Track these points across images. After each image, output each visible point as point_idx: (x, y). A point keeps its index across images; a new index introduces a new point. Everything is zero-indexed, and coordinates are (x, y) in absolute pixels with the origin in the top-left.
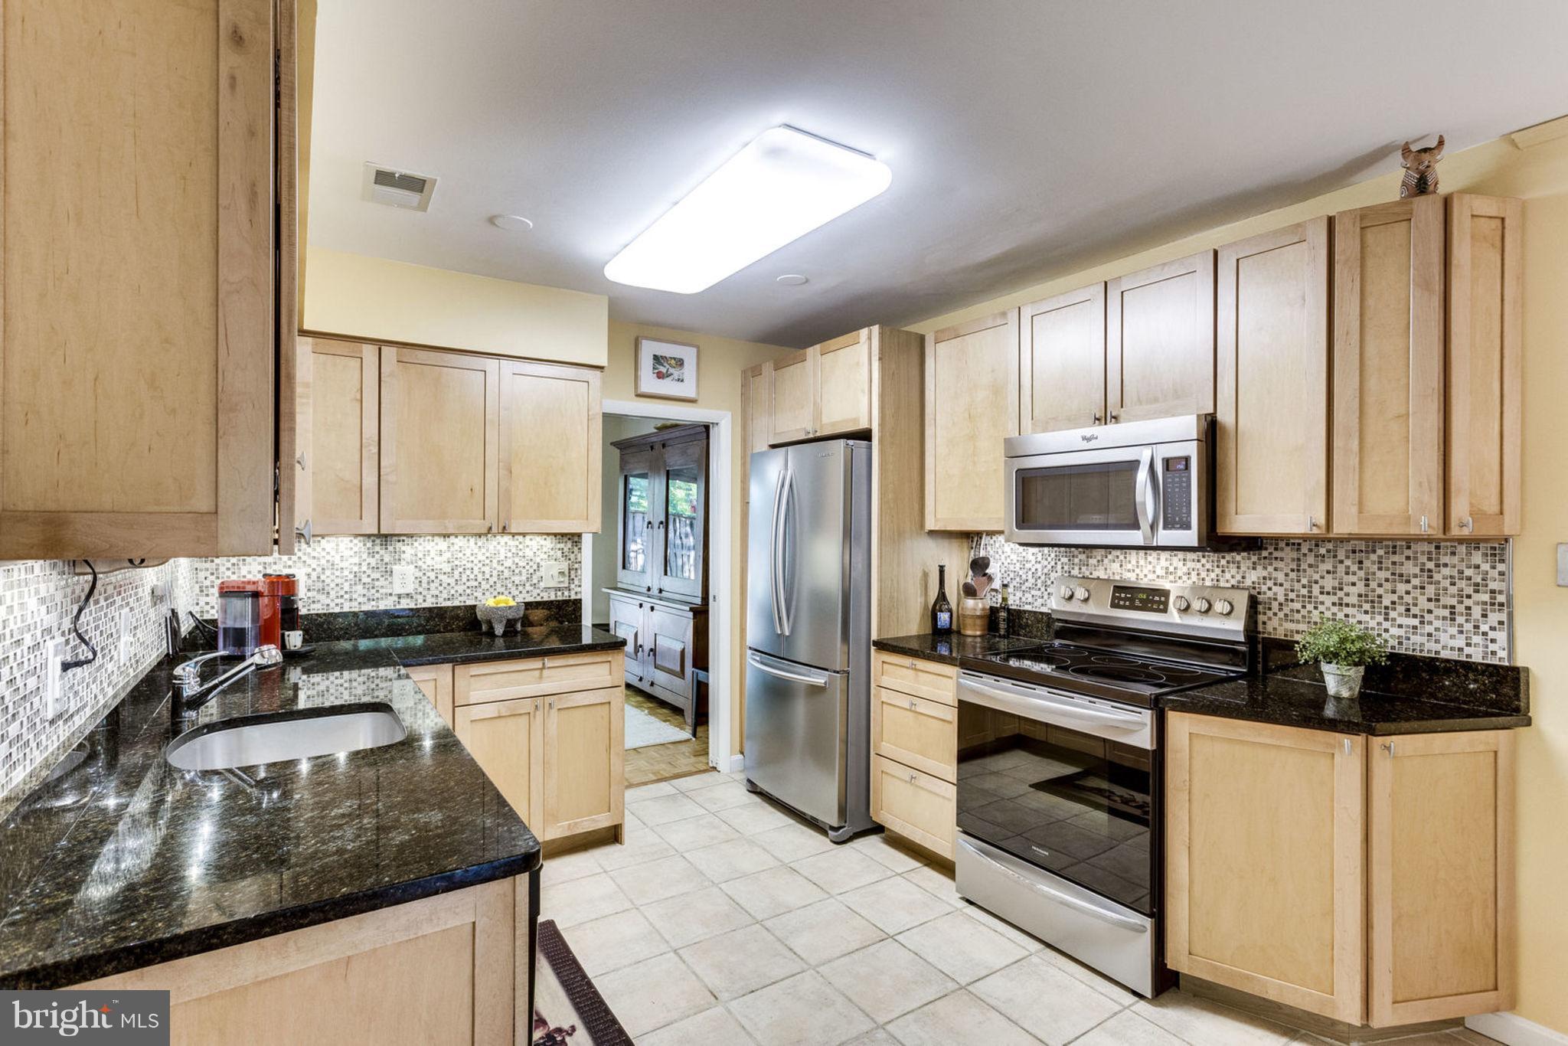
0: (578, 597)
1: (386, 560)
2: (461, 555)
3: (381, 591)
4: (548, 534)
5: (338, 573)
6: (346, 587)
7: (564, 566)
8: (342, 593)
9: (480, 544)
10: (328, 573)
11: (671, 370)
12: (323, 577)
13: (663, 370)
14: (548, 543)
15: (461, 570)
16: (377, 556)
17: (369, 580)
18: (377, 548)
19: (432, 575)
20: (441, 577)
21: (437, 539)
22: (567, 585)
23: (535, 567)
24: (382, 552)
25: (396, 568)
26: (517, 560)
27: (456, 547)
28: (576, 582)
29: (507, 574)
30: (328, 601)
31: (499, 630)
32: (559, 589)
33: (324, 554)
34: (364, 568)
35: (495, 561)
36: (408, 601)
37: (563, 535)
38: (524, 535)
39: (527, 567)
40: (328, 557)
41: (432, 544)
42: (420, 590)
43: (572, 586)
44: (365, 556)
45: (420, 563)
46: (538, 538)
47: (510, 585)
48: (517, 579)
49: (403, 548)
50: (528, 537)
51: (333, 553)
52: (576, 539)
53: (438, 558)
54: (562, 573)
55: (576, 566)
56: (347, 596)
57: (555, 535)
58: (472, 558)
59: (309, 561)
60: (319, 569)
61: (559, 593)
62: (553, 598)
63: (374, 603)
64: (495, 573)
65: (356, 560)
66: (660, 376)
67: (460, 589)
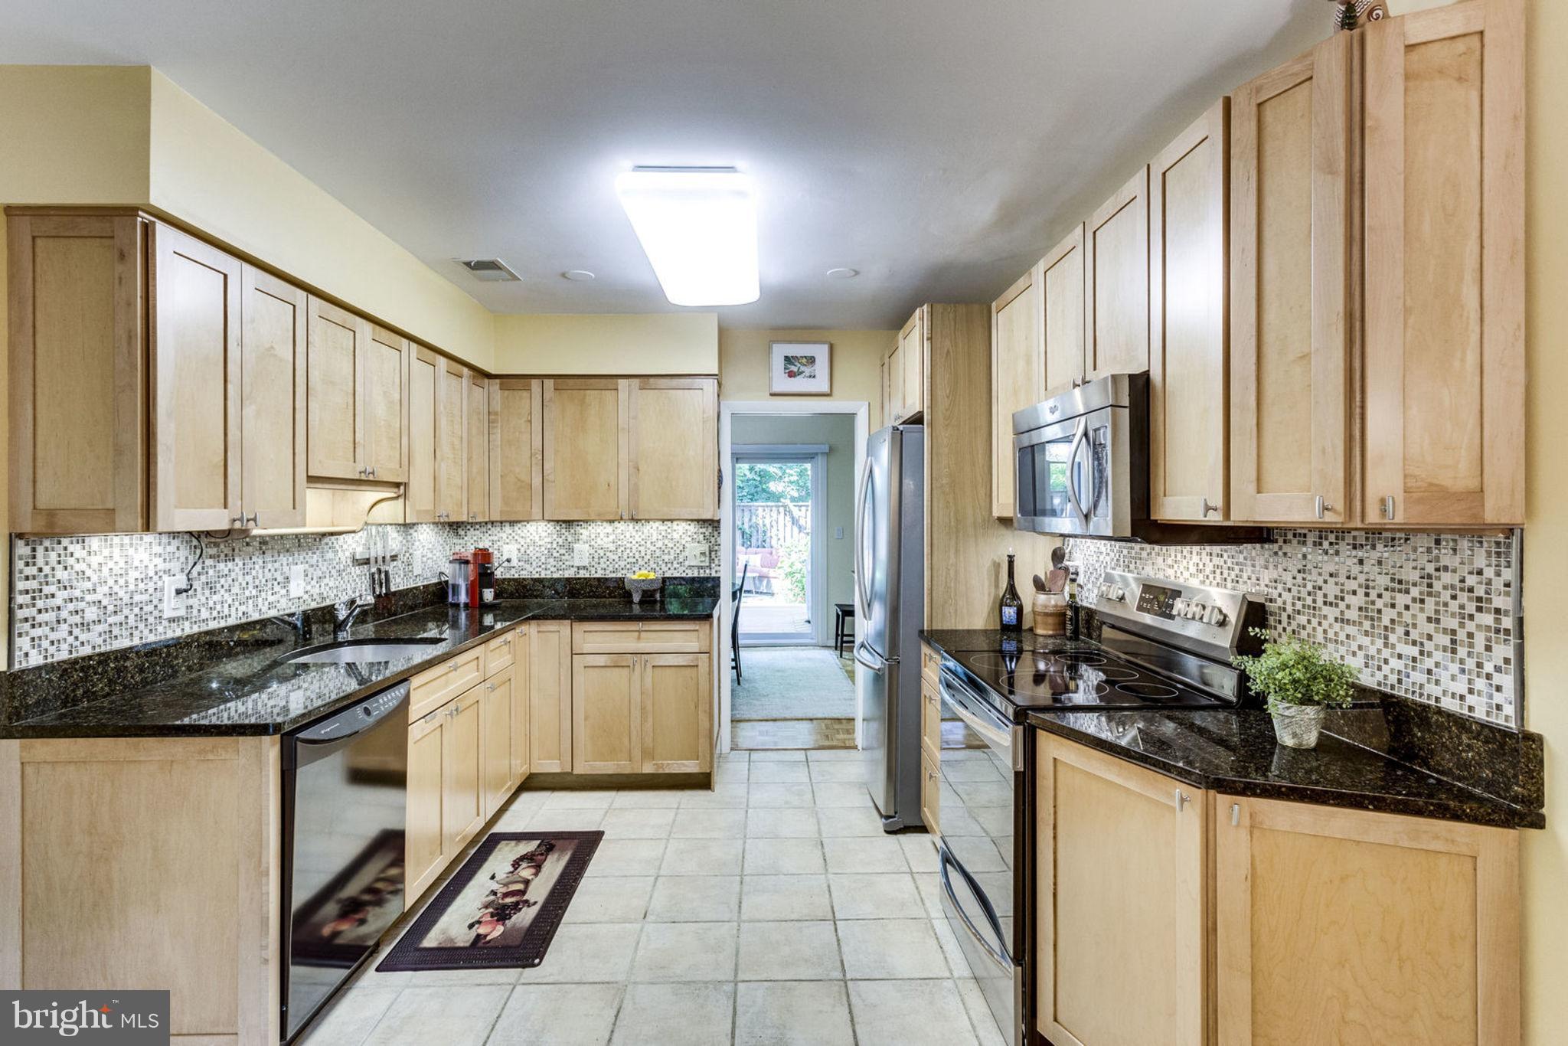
0: (717, 575)
1: (569, 540)
2: (622, 537)
3: (567, 563)
4: (692, 520)
5: (537, 549)
6: (543, 560)
7: (705, 547)
8: (540, 564)
9: (637, 528)
10: (531, 548)
11: (802, 368)
12: (528, 552)
13: (794, 369)
14: (692, 528)
15: (622, 549)
16: (563, 537)
17: (558, 555)
18: (563, 531)
19: (602, 553)
20: (608, 554)
21: (605, 524)
22: (708, 564)
23: (681, 548)
24: (567, 534)
25: (576, 546)
26: (666, 542)
27: (619, 531)
28: (716, 562)
29: (658, 553)
30: (531, 570)
31: (636, 598)
32: (702, 567)
33: (529, 534)
34: (555, 546)
35: (649, 542)
36: (585, 572)
37: (704, 521)
38: (672, 521)
39: (675, 548)
40: (531, 537)
41: (601, 528)
42: (593, 563)
43: (713, 565)
44: (555, 537)
45: (593, 543)
46: (684, 524)
47: (660, 563)
48: (666, 558)
49: (581, 531)
50: (675, 523)
51: (534, 534)
52: (716, 524)
53: (605, 539)
54: (703, 554)
55: (716, 548)
56: (543, 566)
57: (698, 521)
58: (631, 540)
59: (520, 540)
60: (526, 546)
61: (702, 571)
62: (696, 575)
63: (561, 572)
64: (649, 552)
65: (549, 540)
66: (791, 375)
67: (622, 564)
